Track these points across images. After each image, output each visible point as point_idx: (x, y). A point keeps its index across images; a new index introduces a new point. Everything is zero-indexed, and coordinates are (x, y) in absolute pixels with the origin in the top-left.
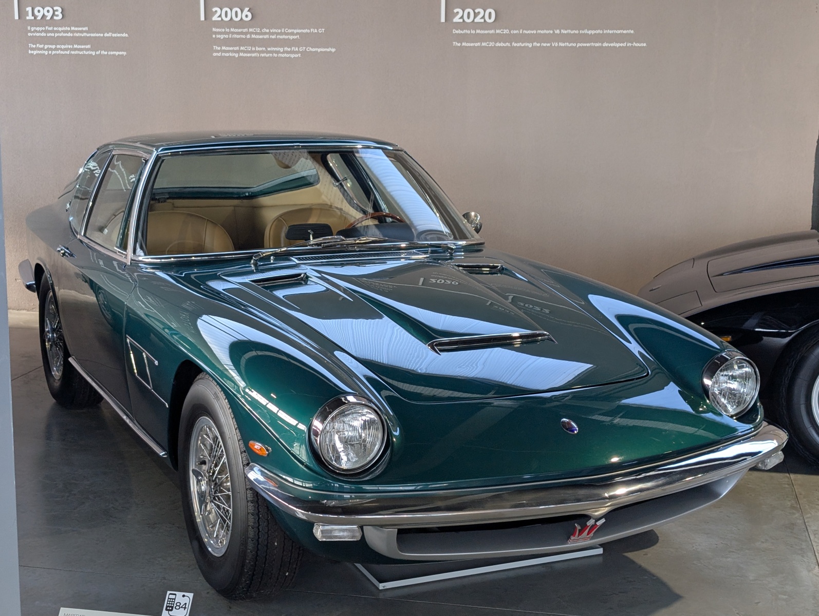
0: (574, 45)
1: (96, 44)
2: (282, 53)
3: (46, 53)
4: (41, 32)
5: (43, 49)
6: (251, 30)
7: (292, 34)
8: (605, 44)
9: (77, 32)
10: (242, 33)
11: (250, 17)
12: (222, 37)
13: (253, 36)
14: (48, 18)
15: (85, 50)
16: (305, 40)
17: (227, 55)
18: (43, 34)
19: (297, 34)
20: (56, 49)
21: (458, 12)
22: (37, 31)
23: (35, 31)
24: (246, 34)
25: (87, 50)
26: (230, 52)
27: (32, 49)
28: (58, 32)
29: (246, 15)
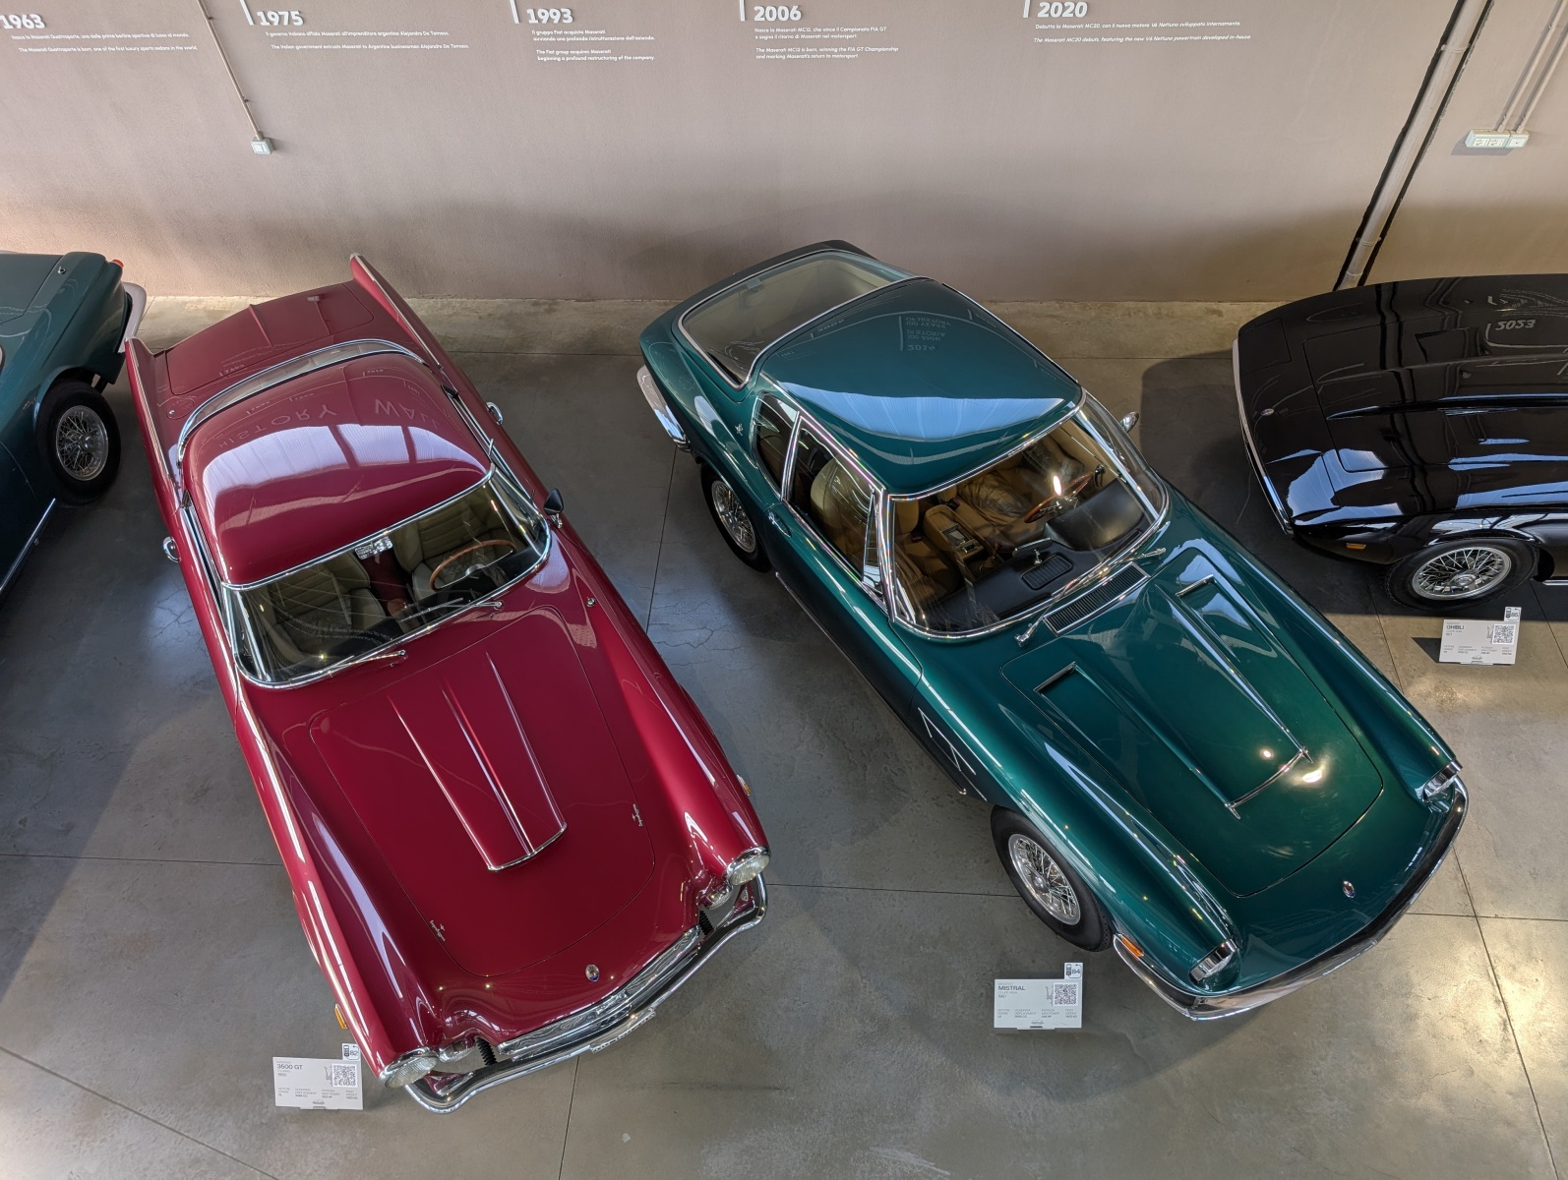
0: (1170, 39)
1: (617, 49)
2: (836, 53)
3: (559, 59)
4: (549, 36)
5: (555, 55)
6: (800, 30)
7: (849, 33)
8: (1206, 38)
9: (593, 36)
10: (789, 33)
11: (799, 16)
12: (766, 38)
13: (803, 36)
14: (556, 21)
15: (604, 55)
16: (863, 39)
17: (772, 57)
18: (551, 39)
19: (855, 32)
20: (570, 55)
21: (1044, 7)
22: (546, 36)
23: (542, 36)
24: (794, 34)
25: (608, 55)
26: (775, 54)
27: (542, 56)
28: (569, 36)
29: (795, 14)
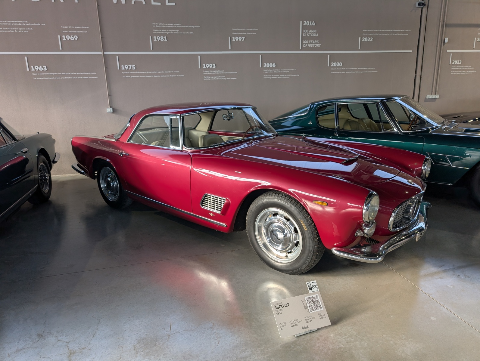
0: (361, 72)
1: (227, 76)
2: (284, 76)
5: (209, 78)
6: (275, 70)
7: (287, 71)
8: (368, 72)
9: (220, 72)
10: (272, 71)
11: (275, 66)
12: (266, 72)
13: (276, 72)
14: (211, 68)
15: (223, 78)
16: (291, 73)
17: (268, 78)
18: (209, 73)
19: (289, 71)
20: (213, 78)
21: (332, 64)
22: (207, 72)
26: (268, 77)
27: (205, 78)
28: (214, 72)
29: (274, 65)
